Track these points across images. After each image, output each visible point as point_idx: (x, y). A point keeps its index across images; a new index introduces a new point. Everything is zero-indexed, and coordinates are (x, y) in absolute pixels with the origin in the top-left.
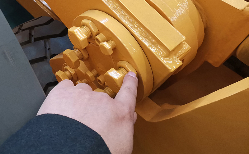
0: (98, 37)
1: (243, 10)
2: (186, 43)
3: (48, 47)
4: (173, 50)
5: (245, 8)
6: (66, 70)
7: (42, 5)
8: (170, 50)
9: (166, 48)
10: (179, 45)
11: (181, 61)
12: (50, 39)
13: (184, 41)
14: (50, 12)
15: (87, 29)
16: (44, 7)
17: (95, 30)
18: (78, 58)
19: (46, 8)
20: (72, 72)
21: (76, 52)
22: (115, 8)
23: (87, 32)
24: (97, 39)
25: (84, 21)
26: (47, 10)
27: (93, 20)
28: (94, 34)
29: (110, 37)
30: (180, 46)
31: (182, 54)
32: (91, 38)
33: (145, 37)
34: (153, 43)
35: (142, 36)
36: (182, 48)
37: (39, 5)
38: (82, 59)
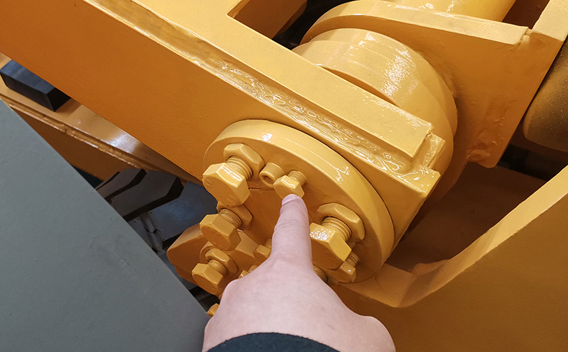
0: (265, 172)
1: (519, 44)
2: (434, 135)
3: (152, 230)
4: (417, 154)
5: (521, 39)
6: (211, 259)
7: (112, 150)
8: (412, 156)
9: (402, 155)
10: (424, 141)
11: (435, 172)
12: (151, 211)
13: (431, 131)
14: (132, 159)
15: (240, 162)
16: (117, 152)
17: (255, 160)
18: (234, 227)
19: (120, 154)
20: (225, 259)
21: (225, 215)
22: (282, 105)
23: (241, 168)
24: (266, 177)
25: (229, 149)
26: (124, 156)
27: (245, 142)
28: (257, 168)
29: (291, 164)
30: (425, 144)
31: (434, 158)
32: (252, 177)
33: (357, 146)
34: (376, 153)
35: (351, 144)
36: (429, 145)
37: (104, 151)
38: (241, 226)
